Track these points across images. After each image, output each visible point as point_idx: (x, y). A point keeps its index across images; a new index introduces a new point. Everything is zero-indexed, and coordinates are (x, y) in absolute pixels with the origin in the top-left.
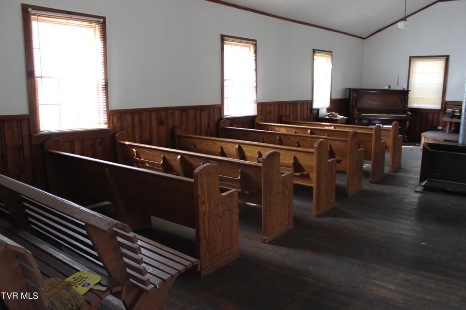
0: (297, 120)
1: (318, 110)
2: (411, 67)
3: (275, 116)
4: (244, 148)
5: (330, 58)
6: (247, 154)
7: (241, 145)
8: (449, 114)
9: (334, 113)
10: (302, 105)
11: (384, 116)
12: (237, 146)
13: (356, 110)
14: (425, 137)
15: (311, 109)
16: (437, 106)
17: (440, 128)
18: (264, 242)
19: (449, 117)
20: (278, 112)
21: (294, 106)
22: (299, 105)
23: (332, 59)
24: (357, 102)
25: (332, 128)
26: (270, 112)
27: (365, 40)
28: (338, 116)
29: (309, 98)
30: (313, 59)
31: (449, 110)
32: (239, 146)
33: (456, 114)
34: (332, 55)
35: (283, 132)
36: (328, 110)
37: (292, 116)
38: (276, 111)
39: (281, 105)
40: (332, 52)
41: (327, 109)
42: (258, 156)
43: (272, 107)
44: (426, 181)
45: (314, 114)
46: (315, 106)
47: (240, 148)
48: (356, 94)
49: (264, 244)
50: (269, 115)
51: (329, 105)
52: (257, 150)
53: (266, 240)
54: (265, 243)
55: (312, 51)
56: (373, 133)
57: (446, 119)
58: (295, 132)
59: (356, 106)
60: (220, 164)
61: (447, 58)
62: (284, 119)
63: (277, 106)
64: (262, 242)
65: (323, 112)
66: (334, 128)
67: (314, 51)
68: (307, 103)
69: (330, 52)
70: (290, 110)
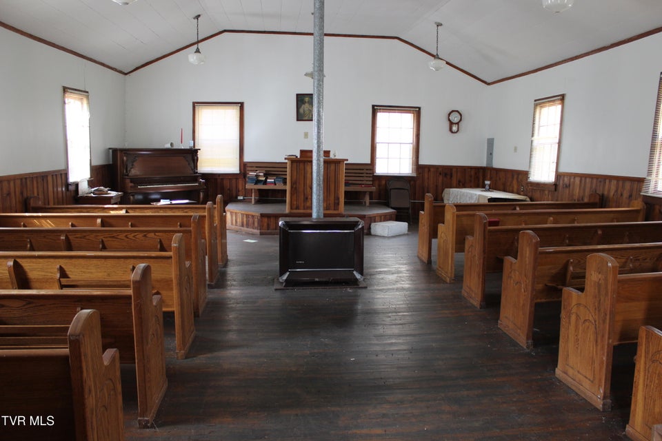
0: (49, 204)
1: (77, 185)
2: (197, 116)
3: (17, 200)
4: (26, 264)
5: (85, 101)
6: (33, 275)
7: (18, 260)
8: (251, 179)
9: (102, 188)
10: (55, 177)
11: (169, 188)
12: (11, 263)
13: (128, 181)
14: (231, 213)
15: (67, 185)
16: (233, 168)
17: (240, 198)
18: (146, 427)
19: (252, 183)
20: (22, 193)
21: (43, 180)
22: (50, 179)
23: (89, 103)
24: (128, 169)
25: (123, 212)
26: (9, 194)
27: (128, 76)
28: (109, 192)
29: (62, 167)
30: (64, 103)
31: (252, 174)
32: (16, 263)
33: (261, 179)
34: (88, 97)
35: (50, 228)
36: (91, 183)
37: (41, 196)
38: (18, 190)
39: (24, 180)
40: (87, 92)
41: (88, 181)
42: (58, 275)
43: (12, 184)
44: (288, 273)
45: (71, 191)
46: (72, 179)
47: (16, 265)
48: (126, 157)
49: (148, 430)
50: (8, 198)
51: (89, 176)
52: (56, 264)
53: (148, 421)
54: (148, 428)
55: (61, 90)
56: (206, 214)
57: (249, 186)
58: (73, 225)
59: (127, 175)
60: (30, 303)
61: (242, 105)
62: (32, 203)
63: (18, 182)
64: (140, 428)
65: (84, 188)
66: (127, 212)
67: (65, 89)
68: (61, 174)
69: (84, 92)
70: (38, 187)
